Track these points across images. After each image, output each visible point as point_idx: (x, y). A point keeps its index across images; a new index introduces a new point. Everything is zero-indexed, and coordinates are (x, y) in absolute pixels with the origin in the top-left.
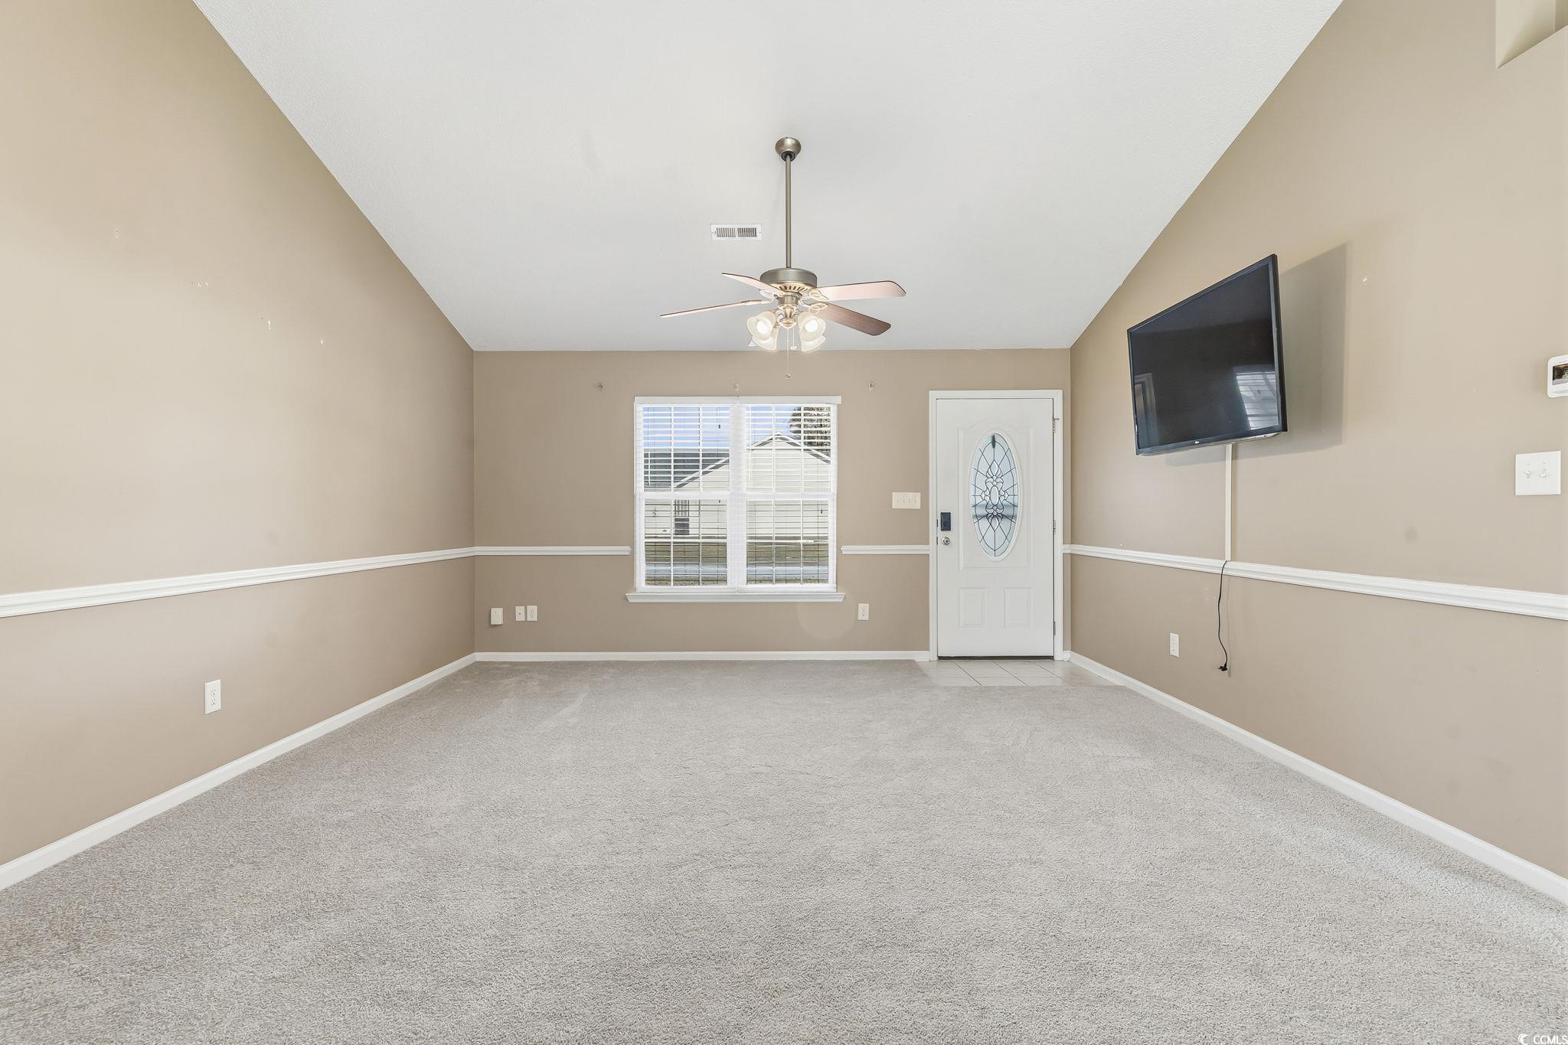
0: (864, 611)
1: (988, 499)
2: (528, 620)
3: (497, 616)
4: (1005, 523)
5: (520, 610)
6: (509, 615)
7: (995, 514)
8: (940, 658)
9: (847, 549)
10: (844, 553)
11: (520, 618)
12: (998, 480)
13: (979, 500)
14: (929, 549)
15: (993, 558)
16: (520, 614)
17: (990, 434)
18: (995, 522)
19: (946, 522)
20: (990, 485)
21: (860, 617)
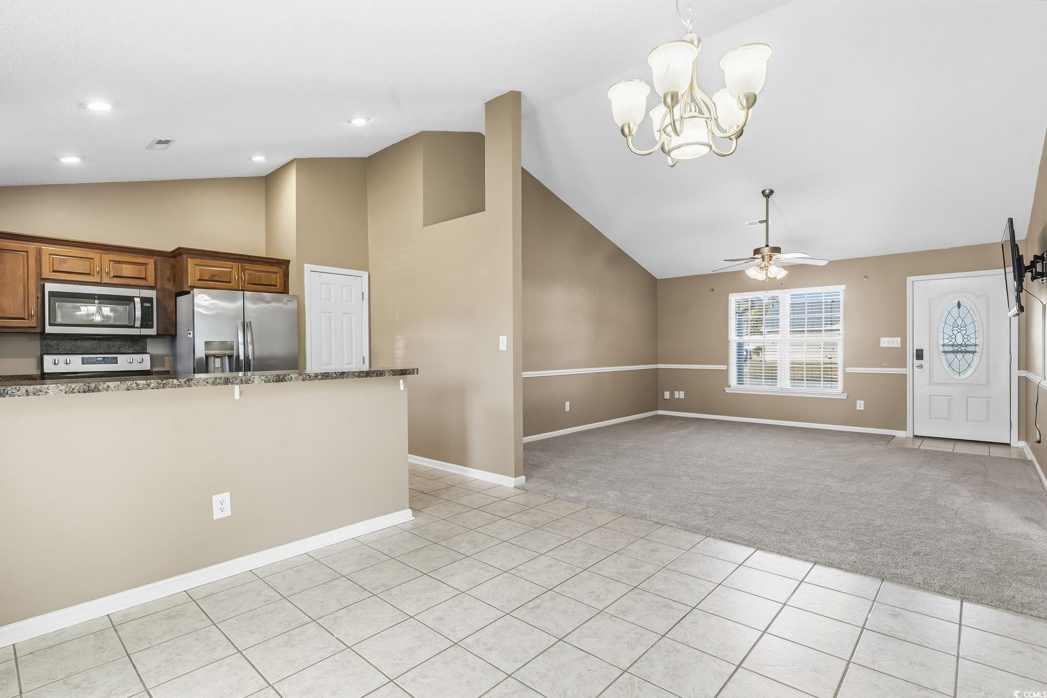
0: (860, 405)
1: (953, 341)
2: (680, 397)
3: (667, 395)
4: (969, 356)
5: (676, 393)
6: (672, 395)
7: (960, 350)
8: (916, 436)
9: (849, 370)
10: (847, 372)
11: (676, 396)
12: (962, 329)
13: (946, 341)
14: (908, 371)
15: (957, 377)
16: (676, 394)
17: (957, 301)
18: (960, 356)
19: (920, 355)
20: (955, 332)
21: (858, 408)
